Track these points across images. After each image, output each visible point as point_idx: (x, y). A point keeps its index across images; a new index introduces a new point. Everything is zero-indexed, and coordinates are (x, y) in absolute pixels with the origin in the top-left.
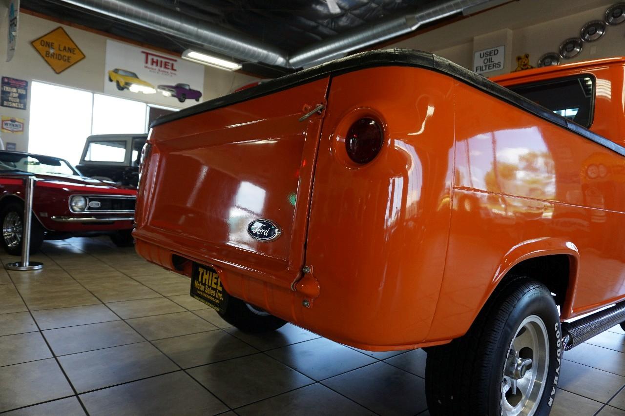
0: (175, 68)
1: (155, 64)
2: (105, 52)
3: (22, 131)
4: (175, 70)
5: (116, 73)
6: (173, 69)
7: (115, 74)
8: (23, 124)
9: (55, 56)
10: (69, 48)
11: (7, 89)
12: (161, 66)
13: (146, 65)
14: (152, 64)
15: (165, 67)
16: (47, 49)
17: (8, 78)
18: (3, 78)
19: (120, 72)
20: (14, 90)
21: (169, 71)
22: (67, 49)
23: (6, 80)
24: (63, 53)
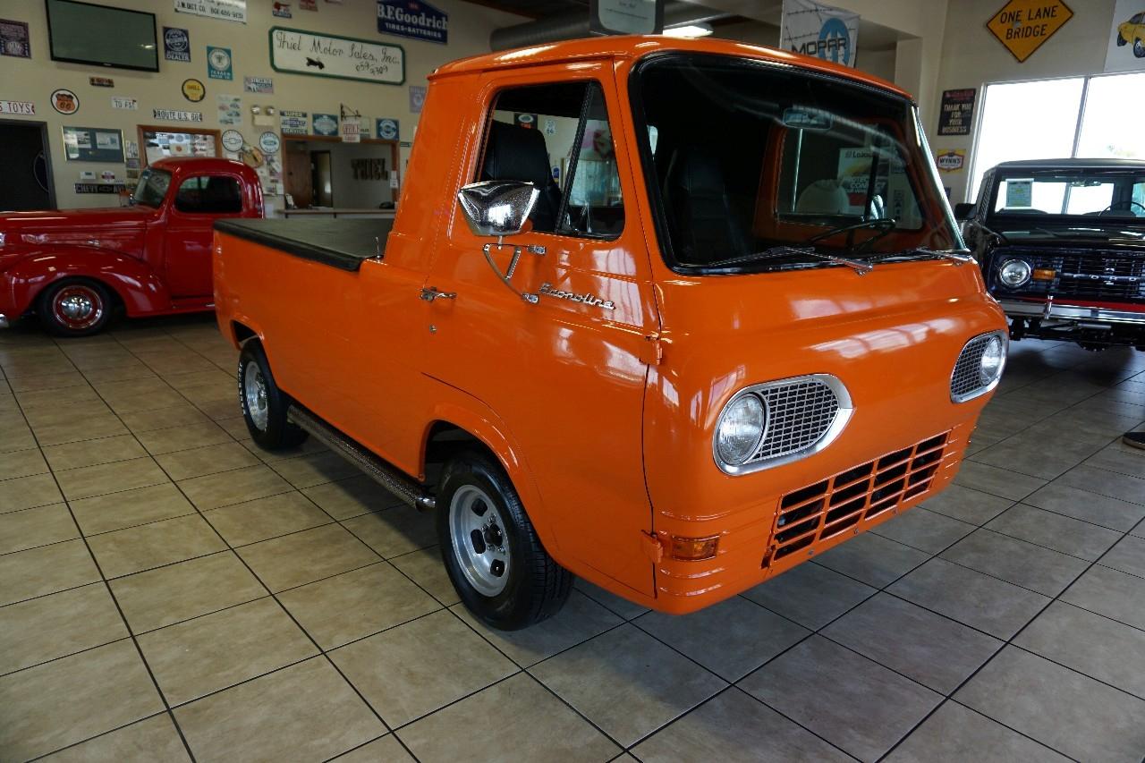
3: (961, 167)
8: (963, 157)
9: (1020, 34)
10: (1045, 10)
11: (948, 108)
16: (1008, 25)
17: (951, 92)
18: (945, 93)
20: (957, 107)
22: (1042, 12)
23: (948, 96)
24: (1032, 24)
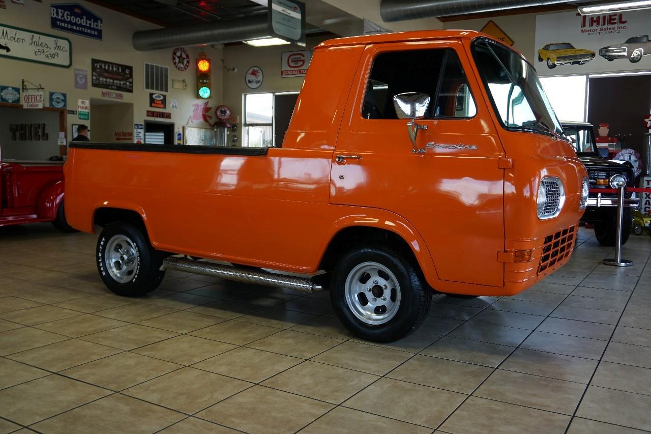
0: (623, 20)
1: (594, 24)
2: (533, 30)
4: (625, 22)
5: (547, 50)
6: (621, 22)
7: (545, 52)
12: (604, 24)
13: (583, 29)
14: (592, 25)
15: (610, 23)
19: (551, 48)
21: (616, 26)
